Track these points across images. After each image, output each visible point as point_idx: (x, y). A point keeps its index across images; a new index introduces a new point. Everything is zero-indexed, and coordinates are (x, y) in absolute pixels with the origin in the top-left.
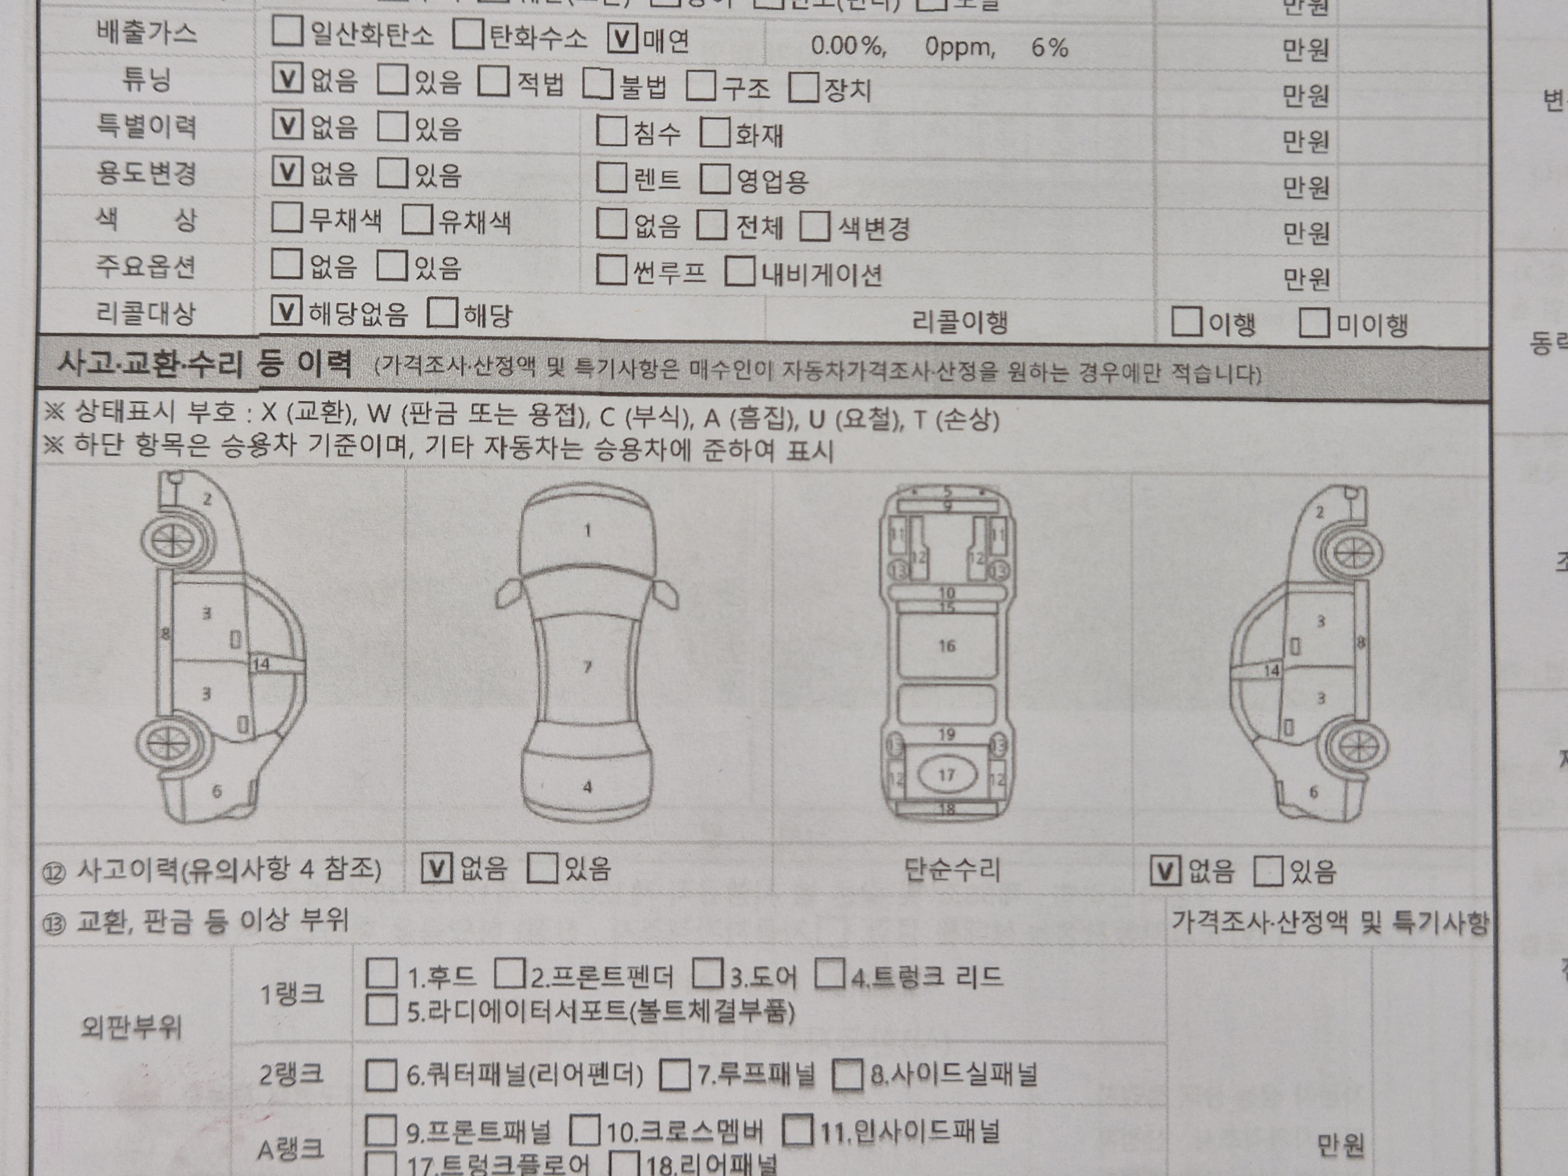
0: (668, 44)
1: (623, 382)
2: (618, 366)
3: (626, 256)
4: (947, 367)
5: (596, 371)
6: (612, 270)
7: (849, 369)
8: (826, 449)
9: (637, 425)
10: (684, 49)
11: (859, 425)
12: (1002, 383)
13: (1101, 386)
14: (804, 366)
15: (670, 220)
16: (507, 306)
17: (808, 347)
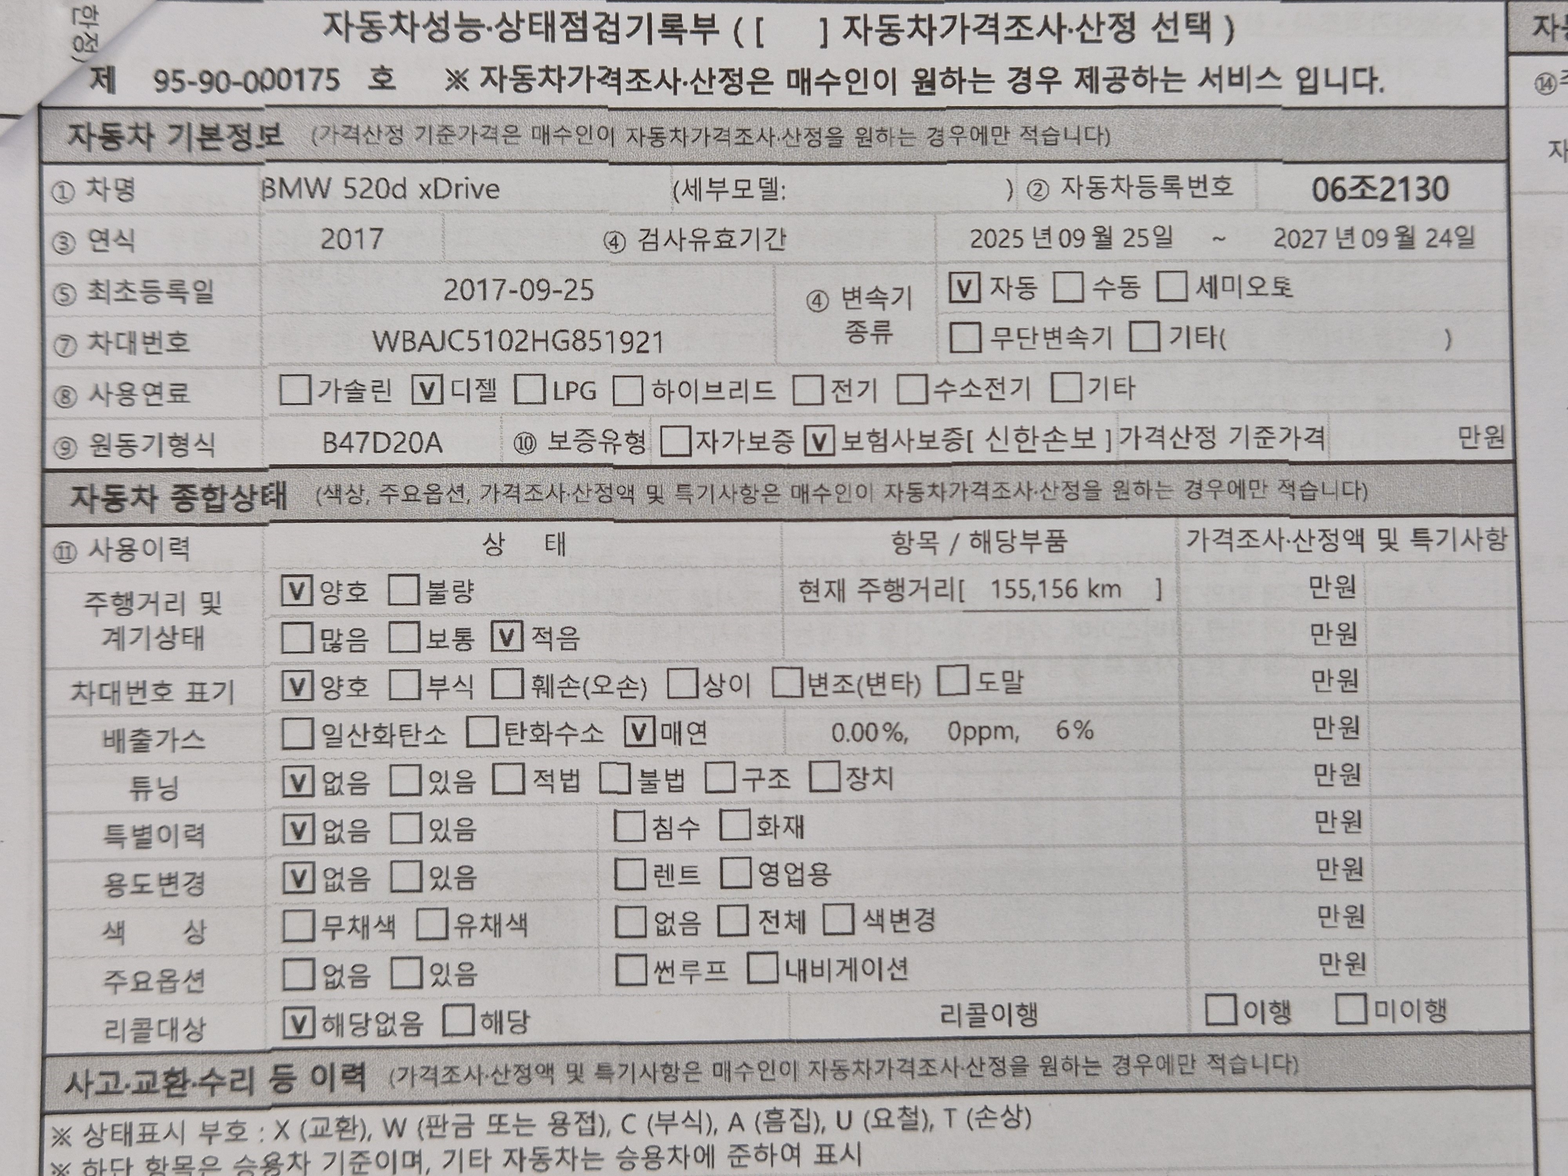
0: (686, 737)
1: (644, 1087)
2: (639, 1070)
3: (645, 956)
4: (977, 1063)
5: (616, 1076)
6: (631, 970)
7: (875, 1067)
8: (854, 1152)
9: (659, 1131)
10: (703, 741)
11: (888, 1126)
12: (1034, 1078)
13: (1135, 1079)
14: (829, 1065)
15: (690, 917)
16: (525, 1013)
17: (834, 1045)
